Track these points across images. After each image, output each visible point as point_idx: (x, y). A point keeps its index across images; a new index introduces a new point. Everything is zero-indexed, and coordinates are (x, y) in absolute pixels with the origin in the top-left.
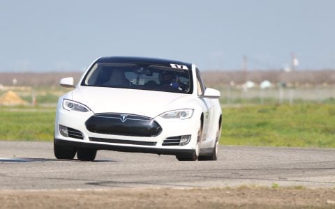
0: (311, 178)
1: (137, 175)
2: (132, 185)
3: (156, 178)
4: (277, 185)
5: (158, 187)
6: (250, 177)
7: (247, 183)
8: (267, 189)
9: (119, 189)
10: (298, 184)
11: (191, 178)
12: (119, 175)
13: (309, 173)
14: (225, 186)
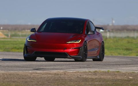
0: (123, 68)
1: (53, 66)
2: (51, 70)
3: (61, 67)
4: (109, 71)
5: (62, 71)
6: (98, 67)
7: (97, 70)
8: (105, 72)
9: (47, 71)
10: (117, 70)
11: (75, 68)
12: (46, 66)
13: (122, 66)
14: (88, 71)
